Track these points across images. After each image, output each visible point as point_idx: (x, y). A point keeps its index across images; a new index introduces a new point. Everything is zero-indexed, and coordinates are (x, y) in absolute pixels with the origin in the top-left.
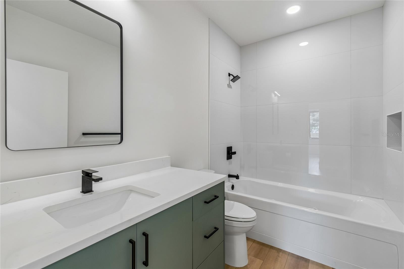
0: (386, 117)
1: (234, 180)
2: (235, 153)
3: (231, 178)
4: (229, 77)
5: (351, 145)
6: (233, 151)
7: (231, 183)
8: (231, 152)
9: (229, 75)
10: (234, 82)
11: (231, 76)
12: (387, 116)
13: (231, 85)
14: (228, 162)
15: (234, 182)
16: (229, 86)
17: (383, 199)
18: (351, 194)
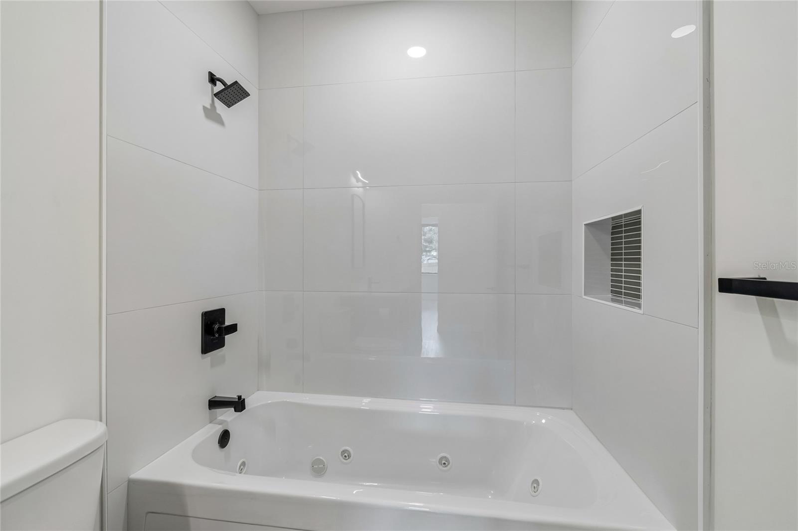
0: (583, 225)
1: (227, 415)
2: (233, 328)
3: (219, 411)
4: (210, 85)
5: (515, 291)
6: (228, 323)
7: (220, 426)
8: (219, 328)
9: (213, 79)
10: (229, 106)
11: (218, 83)
12: (585, 225)
13: (221, 114)
14: (209, 358)
15: (229, 420)
16: (211, 114)
17: (572, 409)
18: (515, 405)
